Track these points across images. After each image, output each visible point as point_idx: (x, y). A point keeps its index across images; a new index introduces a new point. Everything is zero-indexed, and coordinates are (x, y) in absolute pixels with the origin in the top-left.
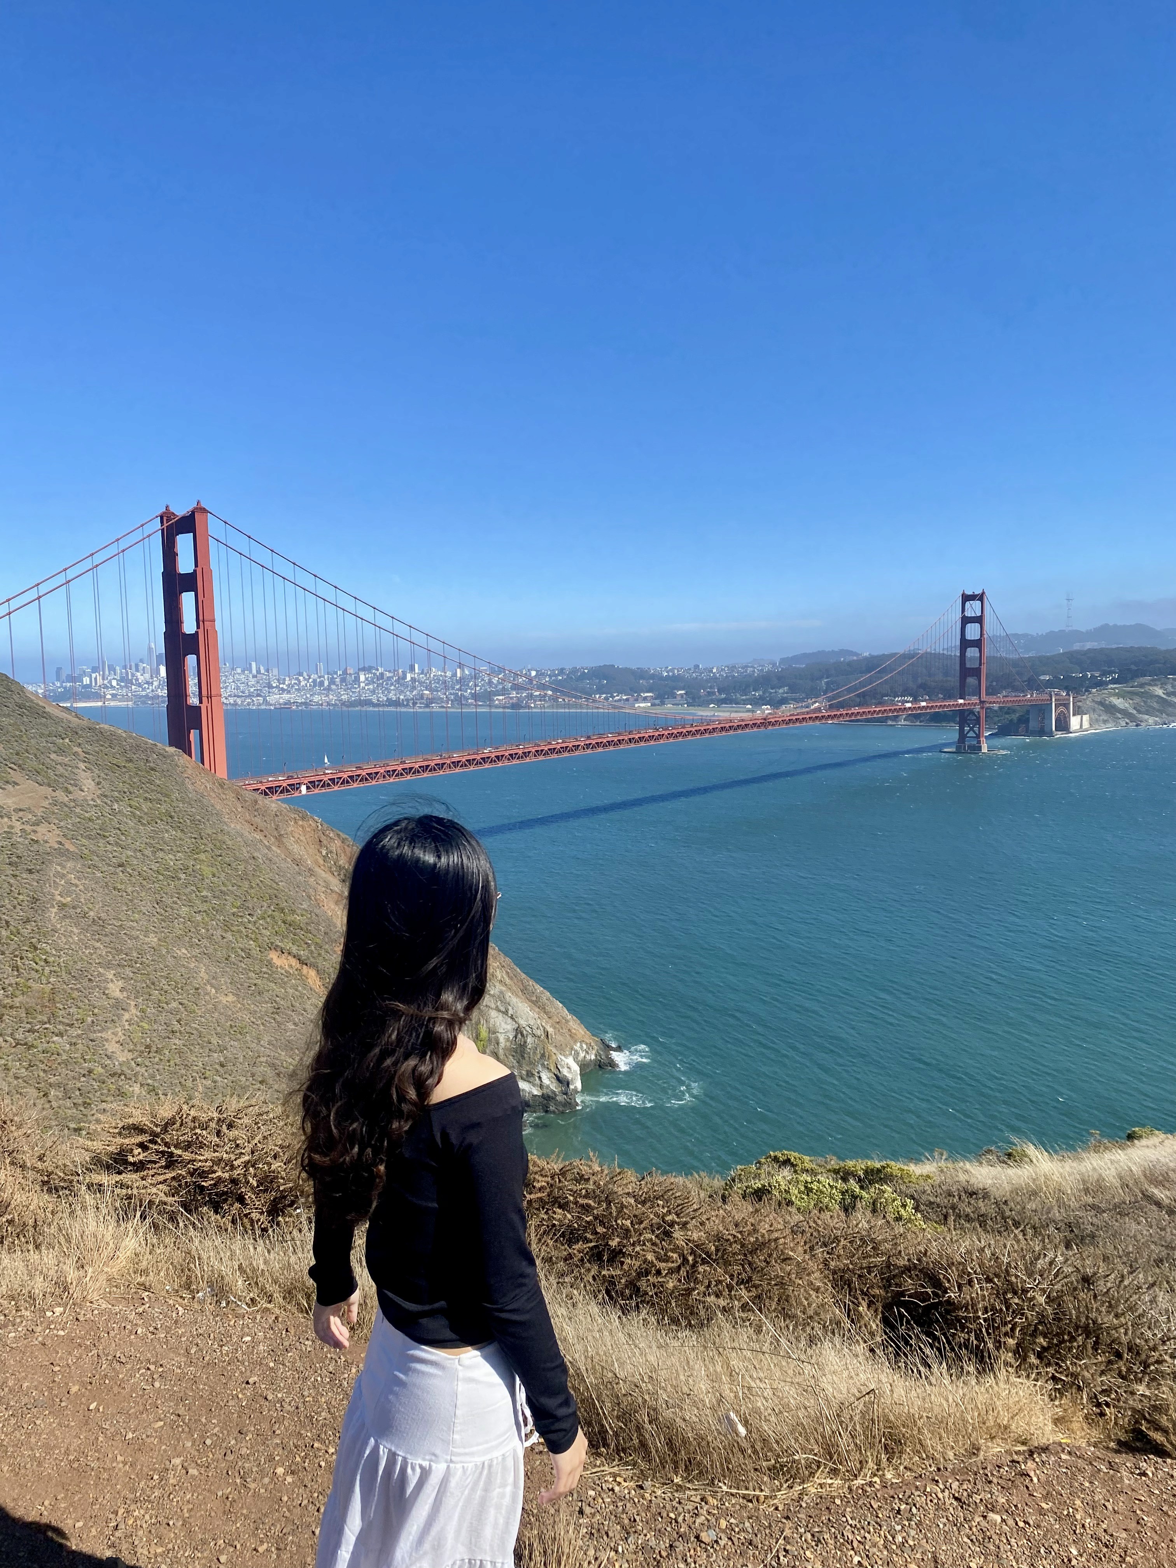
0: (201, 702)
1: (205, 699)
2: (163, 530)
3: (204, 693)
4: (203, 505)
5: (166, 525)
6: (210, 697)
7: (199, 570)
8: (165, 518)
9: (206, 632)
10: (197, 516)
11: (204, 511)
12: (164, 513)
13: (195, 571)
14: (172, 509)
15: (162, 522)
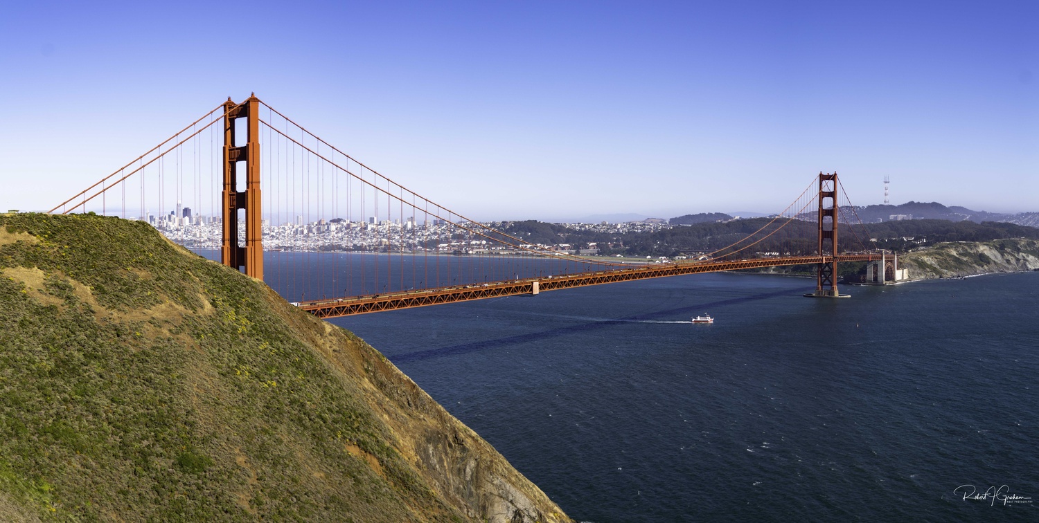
0: (247, 244)
1: (250, 242)
2: (225, 117)
3: (250, 238)
4: (256, 96)
5: (228, 112)
6: (253, 240)
7: (251, 144)
8: (227, 107)
9: (254, 191)
10: (252, 104)
11: (256, 100)
12: (227, 103)
13: (248, 145)
14: (232, 100)
15: (225, 111)
